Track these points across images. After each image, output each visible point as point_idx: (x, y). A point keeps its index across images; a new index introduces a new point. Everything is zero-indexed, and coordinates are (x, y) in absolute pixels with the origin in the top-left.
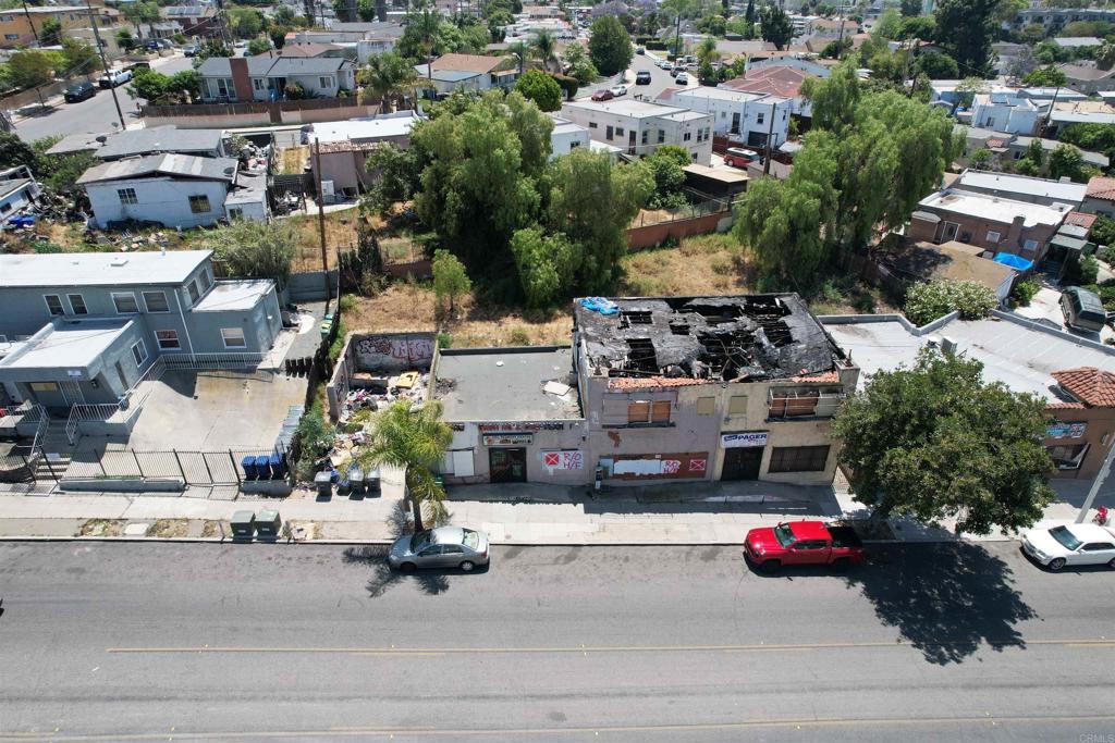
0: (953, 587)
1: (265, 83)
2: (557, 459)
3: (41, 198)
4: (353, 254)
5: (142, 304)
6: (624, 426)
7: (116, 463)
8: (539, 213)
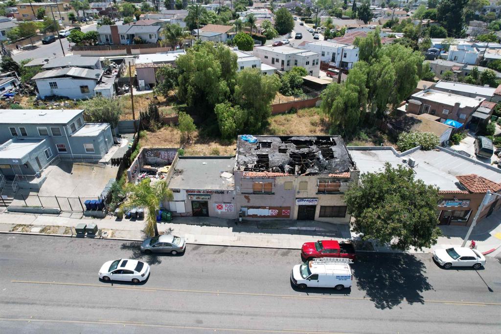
0: (396, 273)
1: (126, 37)
2: (222, 207)
3: (20, 85)
4: (146, 113)
5: (50, 133)
6: (251, 193)
8: (230, 97)
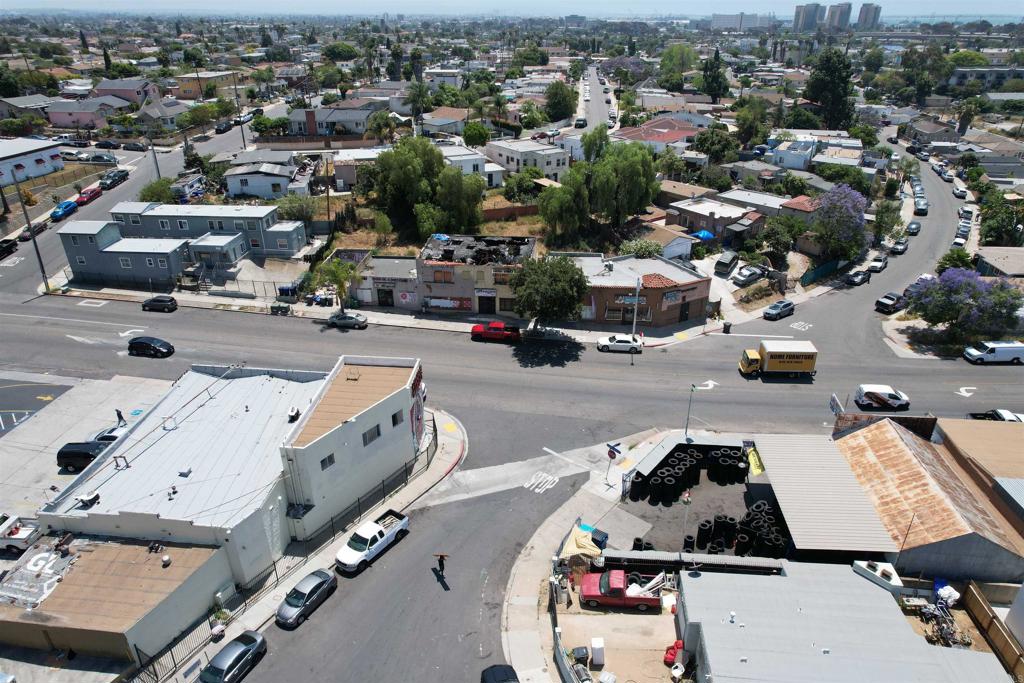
0: (554, 351)
1: (325, 125)
2: (406, 296)
3: (205, 183)
4: (342, 213)
5: (246, 227)
6: (433, 282)
7: (230, 287)
8: (432, 198)
